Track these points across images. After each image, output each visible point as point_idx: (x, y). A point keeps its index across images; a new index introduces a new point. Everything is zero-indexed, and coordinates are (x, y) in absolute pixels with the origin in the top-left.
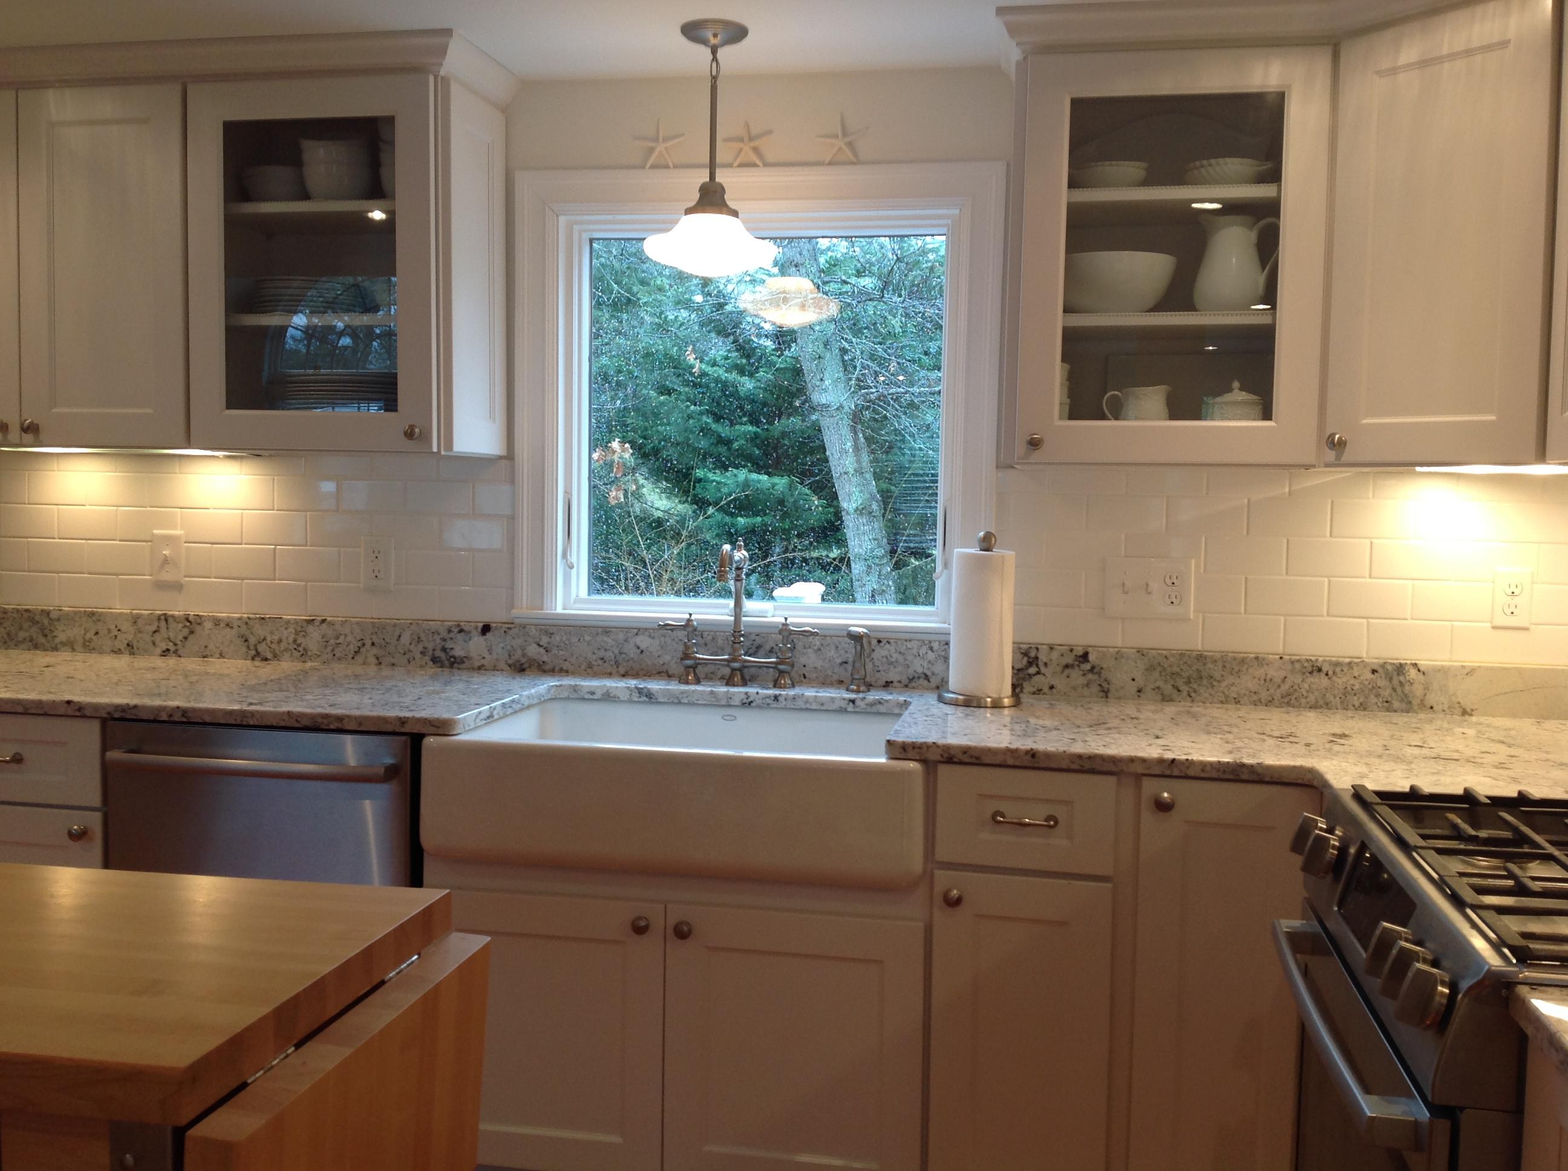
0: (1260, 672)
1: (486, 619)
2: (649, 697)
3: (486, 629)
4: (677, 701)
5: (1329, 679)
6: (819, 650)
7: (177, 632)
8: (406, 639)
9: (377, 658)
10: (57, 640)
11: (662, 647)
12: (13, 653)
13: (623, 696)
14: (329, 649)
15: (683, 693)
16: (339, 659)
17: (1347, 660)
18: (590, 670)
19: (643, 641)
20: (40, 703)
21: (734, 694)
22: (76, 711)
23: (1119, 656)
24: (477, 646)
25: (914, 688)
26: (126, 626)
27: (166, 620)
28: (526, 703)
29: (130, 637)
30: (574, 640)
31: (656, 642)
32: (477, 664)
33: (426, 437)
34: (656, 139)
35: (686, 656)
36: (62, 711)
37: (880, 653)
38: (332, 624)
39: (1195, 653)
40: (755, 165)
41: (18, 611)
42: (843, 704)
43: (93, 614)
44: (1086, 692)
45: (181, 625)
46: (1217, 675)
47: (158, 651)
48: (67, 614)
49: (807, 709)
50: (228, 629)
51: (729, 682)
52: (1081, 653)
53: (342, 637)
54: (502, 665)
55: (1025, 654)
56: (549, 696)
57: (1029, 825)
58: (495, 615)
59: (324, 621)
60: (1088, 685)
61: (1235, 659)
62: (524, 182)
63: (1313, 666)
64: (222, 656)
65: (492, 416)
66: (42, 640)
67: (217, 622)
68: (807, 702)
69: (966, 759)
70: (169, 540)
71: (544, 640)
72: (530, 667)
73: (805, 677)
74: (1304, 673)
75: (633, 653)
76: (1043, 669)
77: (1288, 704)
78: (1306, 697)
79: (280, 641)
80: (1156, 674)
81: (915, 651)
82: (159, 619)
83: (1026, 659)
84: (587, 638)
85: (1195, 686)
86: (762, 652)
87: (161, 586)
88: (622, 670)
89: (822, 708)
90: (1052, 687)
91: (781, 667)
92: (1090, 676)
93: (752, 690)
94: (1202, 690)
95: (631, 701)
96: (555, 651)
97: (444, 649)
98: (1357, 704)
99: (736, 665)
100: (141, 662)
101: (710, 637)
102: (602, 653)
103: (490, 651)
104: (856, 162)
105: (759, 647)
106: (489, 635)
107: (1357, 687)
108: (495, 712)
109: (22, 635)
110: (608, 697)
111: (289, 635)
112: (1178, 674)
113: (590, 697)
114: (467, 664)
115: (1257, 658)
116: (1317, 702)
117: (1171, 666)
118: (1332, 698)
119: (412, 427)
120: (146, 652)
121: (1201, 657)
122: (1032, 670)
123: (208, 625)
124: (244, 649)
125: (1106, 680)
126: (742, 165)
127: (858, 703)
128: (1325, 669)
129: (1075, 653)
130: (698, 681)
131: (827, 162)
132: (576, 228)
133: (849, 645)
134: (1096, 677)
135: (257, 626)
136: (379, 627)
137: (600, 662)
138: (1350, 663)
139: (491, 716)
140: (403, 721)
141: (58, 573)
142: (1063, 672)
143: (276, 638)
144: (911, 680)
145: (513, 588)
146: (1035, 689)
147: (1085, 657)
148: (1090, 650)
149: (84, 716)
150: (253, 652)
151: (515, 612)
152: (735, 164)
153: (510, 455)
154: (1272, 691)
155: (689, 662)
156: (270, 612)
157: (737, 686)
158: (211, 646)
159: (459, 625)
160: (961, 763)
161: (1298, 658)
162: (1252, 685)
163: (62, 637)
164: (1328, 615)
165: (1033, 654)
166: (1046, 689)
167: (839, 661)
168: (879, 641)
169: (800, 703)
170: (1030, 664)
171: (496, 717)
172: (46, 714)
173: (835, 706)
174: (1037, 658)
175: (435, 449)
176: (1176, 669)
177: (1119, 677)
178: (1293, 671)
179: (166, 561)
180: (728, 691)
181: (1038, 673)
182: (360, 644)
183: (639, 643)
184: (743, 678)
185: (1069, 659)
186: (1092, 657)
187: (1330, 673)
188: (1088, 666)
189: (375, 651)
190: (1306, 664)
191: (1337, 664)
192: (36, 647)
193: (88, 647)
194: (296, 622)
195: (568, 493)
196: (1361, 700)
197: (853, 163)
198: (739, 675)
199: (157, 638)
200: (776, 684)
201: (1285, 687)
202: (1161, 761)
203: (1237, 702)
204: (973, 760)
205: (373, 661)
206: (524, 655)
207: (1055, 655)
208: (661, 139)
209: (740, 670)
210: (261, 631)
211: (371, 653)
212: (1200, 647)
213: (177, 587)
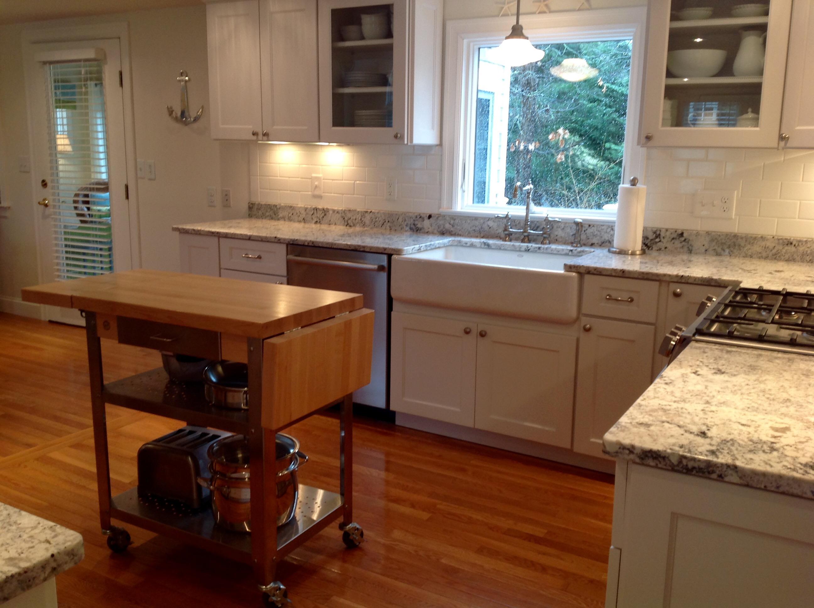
0: (763, 244)
1: (429, 212)
2: (488, 246)
3: (430, 217)
4: (499, 248)
5: (796, 248)
6: (563, 229)
7: (320, 215)
8: (400, 220)
9: (390, 227)
10: (279, 217)
11: (498, 226)
12: (264, 221)
13: (478, 245)
14: (373, 223)
15: (501, 245)
16: (376, 227)
17: (805, 239)
18: (469, 235)
19: (491, 223)
20: (266, 237)
21: (522, 246)
22: (278, 241)
23: (698, 234)
24: (427, 223)
25: (603, 246)
26: (303, 212)
27: (316, 210)
28: (437, 246)
29: (304, 216)
30: (464, 222)
31: (496, 224)
32: (426, 231)
33: (402, 137)
34: (504, 3)
35: (505, 230)
36: (273, 240)
37: (590, 231)
38: (374, 213)
39: (733, 235)
40: (545, 12)
41: (266, 205)
42: (567, 252)
43: (291, 207)
44: (682, 250)
45: (321, 212)
46: (742, 244)
47: (314, 222)
48: (283, 206)
49: (552, 254)
50: (338, 214)
51: (523, 241)
52: (680, 233)
53: (378, 218)
54: (436, 231)
55: (655, 233)
56: (449, 244)
57: (620, 300)
58: (433, 211)
59: (371, 212)
60: (683, 247)
61: (751, 237)
62: (450, 25)
63: (788, 242)
64: (335, 224)
65: (433, 128)
66: (274, 216)
67: (334, 211)
68: (552, 250)
69: (595, 272)
70: (317, 179)
71: (452, 222)
72: (446, 233)
73: (557, 240)
74: (784, 245)
75: (486, 228)
76: (662, 240)
77: (775, 258)
78: (784, 256)
79: (356, 219)
80: (714, 243)
81: (605, 230)
82: (314, 209)
83: (655, 235)
84: (469, 221)
85: (732, 249)
86: (539, 229)
87: (315, 196)
88: (482, 235)
89: (558, 253)
90: (666, 248)
91: (545, 236)
92: (684, 243)
93: (530, 245)
94: (735, 251)
95: (481, 247)
96: (456, 226)
97: (414, 224)
98: (808, 260)
99: (526, 234)
100: (307, 225)
101: (518, 222)
102: (474, 228)
103: (431, 226)
104: (590, 8)
105: (538, 227)
106: (431, 219)
107: (809, 252)
108: (422, 248)
109: (267, 214)
110: (472, 246)
111: (359, 217)
112: (724, 243)
113: (465, 245)
114: (422, 231)
115: (762, 237)
116: (789, 258)
117: (721, 240)
118: (796, 257)
119: (397, 134)
120: (309, 222)
121: (735, 236)
122: (657, 240)
123: (331, 212)
124: (343, 222)
125: (691, 245)
126: (540, 13)
127: (573, 251)
128: (794, 243)
129: (677, 232)
130: (510, 240)
131: (577, 9)
132: (472, 45)
133: (574, 227)
134: (686, 244)
135: (348, 213)
136: (391, 215)
137: (474, 232)
138: (806, 241)
139: (419, 249)
140: (385, 249)
141: (280, 190)
142: (671, 241)
143: (354, 218)
144: (603, 243)
145: (440, 200)
146: (658, 248)
147: (682, 234)
148: (684, 231)
149: (280, 243)
150: (346, 223)
151: (441, 210)
152: (538, 12)
153: (441, 145)
154: (768, 252)
155: (507, 232)
156: (352, 207)
157: (526, 243)
158: (332, 220)
159: (420, 215)
160: (593, 274)
161: (781, 237)
162: (759, 249)
163: (281, 215)
164: (799, 218)
165: (658, 233)
166: (663, 249)
167: (572, 234)
168: (589, 226)
169: (549, 251)
170: (656, 237)
171: (422, 250)
172: (268, 241)
173: (564, 252)
174: (660, 235)
175: (406, 142)
176: (723, 241)
177: (697, 244)
178: (778, 244)
179: (316, 187)
180: (520, 245)
181: (660, 241)
182: (384, 221)
183: (489, 224)
184: (528, 239)
185: (675, 235)
186: (685, 235)
187: (796, 245)
188: (683, 239)
189: (389, 224)
190: (785, 241)
191: (800, 241)
192: (272, 219)
193: (290, 219)
194: (361, 212)
195: (464, 160)
196: (811, 258)
197: (588, 9)
198: (527, 238)
199: (313, 217)
200: (542, 243)
201: (774, 251)
202: (677, 276)
203: (751, 257)
204: (598, 273)
205: (388, 228)
206: (444, 228)
207: (668, 233)
208: (506, 3)
209: (528, 236)
210: (349, 215)
211: (388, 225)
212: (736, 231)
213: (320, 197)
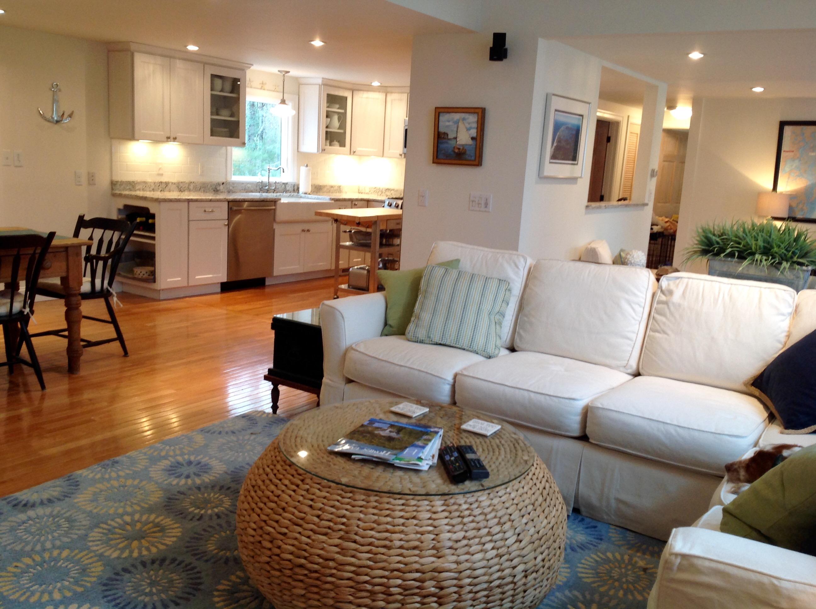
1: (223, 181)
3: (223, 184)
7: (164, 186)
8: (209, 186)
19: (249, 185)
24: (221, 187)
26: (152, 185)
27: (161, 183)
29: (153, 187)
43: (144, 182)
47: (160, 190)
50: (174, 185)
53: (197, 186)
59: (194, 182)
64: (173, 191)
67: (172, 183)
70: (160, 163)
75: (247, 188)
82: (159, 183)
87: (159, 175)
100: (155, 193)
109: (128, 188)
111: (187, 186)
120: (157, 191)
124: (178, 188)
135: (180, 183)
136: (204, 183)
143: (184, 186)
145: (226, 175)
150: (180, 189)
151: (227, 180)
156: (182, 180)
158: (171, 188)
159: (218, 183)
163: (137, 188)
192: (131, 190)
193: (143, 190)
194: (188, 183)
210: (181, 185)
213: (162, 175)
